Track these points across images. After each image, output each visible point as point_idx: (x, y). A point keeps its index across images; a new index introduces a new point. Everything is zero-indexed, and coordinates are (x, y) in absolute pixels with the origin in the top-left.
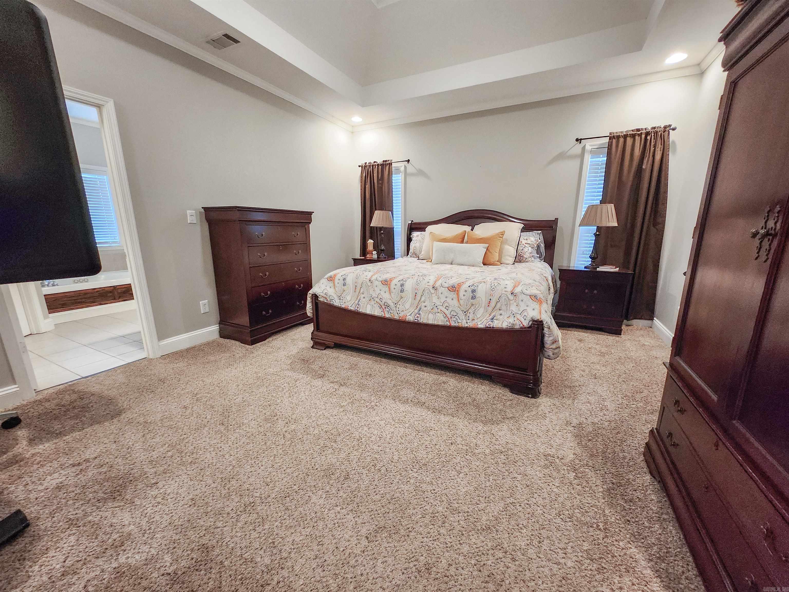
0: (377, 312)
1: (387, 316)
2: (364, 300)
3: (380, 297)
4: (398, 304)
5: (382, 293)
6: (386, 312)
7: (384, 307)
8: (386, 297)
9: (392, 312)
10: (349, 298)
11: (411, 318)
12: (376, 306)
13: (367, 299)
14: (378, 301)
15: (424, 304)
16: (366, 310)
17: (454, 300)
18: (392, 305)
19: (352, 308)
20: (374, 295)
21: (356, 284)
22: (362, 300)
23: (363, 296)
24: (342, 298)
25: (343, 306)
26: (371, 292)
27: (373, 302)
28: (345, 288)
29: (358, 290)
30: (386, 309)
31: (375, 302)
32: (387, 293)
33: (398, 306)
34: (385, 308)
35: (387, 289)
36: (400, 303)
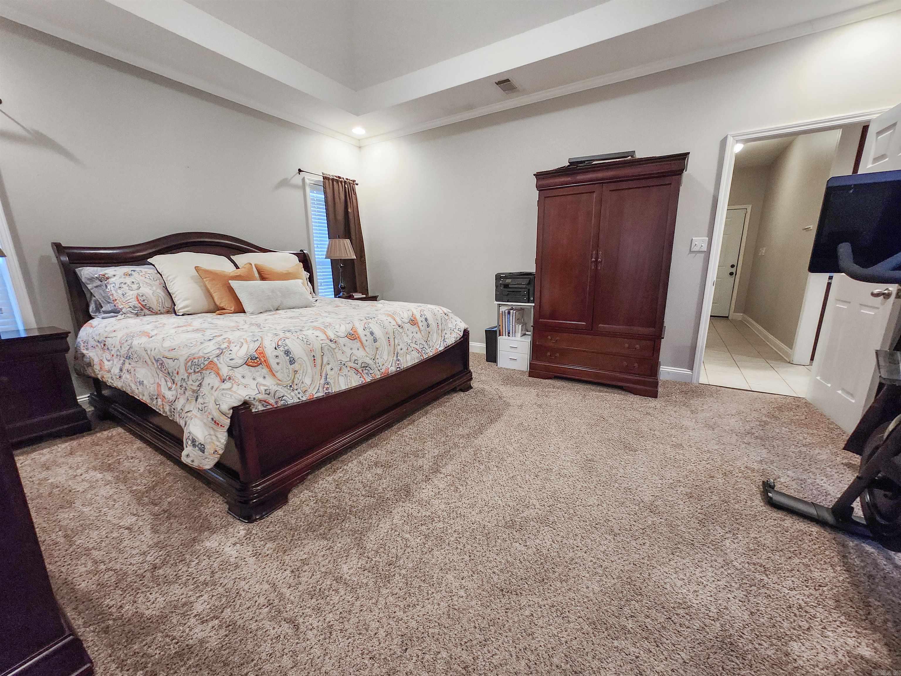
0: (355, 381)
1: (368, 379)
2: (333, 372)
3: (354, 358)
4: (376, 358)
5: (355, 351)
6: (365, 376)
7: (360, 370)
8: (361, 355)
9: (371, 372)
10: (307, 381)
11: (393, 369)
12: (352, 373)
13: (336, 369)
14: (352, 365)
15: (399, 347)
16: (340, 387)
17: (418, 333)
18: (371, 362)
19: (321, 394)
20: (345, 359)
21: (313, 354)
22: (330, 373)
23: (329, 367)
24: (295, 387)
25: (304, 399)
26: (340, 356)
27: (345, 371)
28: (296, 366)
29: (318, 361)
30: (364, 372)
31: (349, 369)
32: (361, 349)
33: (377, 361)
34: (362, 370)
35: (359, 344)
36: (377, 357)
